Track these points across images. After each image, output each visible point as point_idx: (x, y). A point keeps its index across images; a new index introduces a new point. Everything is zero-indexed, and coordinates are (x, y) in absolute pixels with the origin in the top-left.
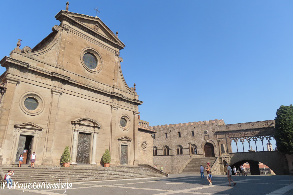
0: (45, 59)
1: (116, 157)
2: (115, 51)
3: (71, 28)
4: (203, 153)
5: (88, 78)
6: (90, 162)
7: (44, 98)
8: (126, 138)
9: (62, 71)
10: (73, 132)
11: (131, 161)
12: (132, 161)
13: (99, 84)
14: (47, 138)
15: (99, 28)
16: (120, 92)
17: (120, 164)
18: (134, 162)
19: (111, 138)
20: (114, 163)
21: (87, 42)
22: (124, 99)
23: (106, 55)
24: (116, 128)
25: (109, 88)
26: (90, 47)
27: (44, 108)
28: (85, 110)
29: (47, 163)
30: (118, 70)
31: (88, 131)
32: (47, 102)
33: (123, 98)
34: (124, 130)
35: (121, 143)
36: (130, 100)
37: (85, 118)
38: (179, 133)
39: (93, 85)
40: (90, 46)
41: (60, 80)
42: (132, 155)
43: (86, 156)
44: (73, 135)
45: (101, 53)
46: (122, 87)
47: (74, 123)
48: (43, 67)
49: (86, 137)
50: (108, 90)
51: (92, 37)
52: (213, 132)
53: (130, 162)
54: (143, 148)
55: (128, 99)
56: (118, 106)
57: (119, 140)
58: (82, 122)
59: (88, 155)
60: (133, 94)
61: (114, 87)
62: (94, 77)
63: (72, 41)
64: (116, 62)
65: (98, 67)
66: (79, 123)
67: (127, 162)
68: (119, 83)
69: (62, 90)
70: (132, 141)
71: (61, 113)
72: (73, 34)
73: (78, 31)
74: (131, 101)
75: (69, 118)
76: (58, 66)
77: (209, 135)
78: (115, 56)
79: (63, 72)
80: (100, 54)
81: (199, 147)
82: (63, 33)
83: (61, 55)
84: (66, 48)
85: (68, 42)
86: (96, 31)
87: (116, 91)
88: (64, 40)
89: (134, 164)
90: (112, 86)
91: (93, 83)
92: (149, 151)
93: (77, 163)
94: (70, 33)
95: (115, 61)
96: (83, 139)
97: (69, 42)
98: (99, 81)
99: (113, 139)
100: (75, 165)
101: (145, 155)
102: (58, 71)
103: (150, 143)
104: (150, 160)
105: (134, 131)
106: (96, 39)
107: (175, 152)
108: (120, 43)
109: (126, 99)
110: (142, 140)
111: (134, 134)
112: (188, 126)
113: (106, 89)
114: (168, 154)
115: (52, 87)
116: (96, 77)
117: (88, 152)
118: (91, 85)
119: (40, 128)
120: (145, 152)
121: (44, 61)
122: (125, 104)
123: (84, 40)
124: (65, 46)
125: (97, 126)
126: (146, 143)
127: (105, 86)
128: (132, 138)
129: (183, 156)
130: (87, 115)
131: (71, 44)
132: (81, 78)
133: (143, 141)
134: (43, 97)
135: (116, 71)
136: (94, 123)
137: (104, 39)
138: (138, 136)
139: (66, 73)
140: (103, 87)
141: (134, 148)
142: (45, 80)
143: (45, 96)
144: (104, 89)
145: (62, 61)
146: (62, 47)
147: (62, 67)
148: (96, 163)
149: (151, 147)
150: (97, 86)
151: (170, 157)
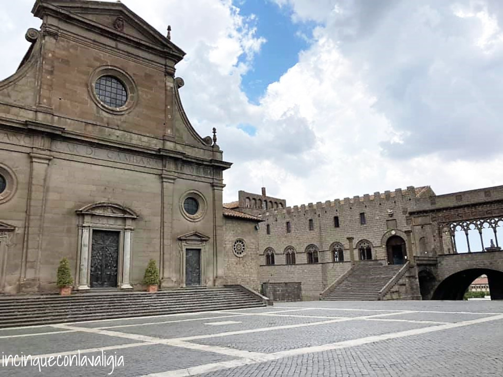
0: (13, 98)
1: (176, 273)
2: (164, 67)
3: (62, 30)
4: (384, 257)
5: (106, 126)
6: (119, 284)
7: (16, 170)
8: (195, 235)
9: (49, 117)
10: (80, 231)
11: (209, 278)
12: (211, 279)
13: (131, 136)
14: (25, 244)
15: (125, 23)
16: (179, 148)
17: (184, 286)
18: (214, 281)
19: (162, 237)
20: (170, 285)
21: (101, 54)
22: (189, 160)
23: (145, 76)
24: (174, 218)
25: (155, 141)
26: (109, 64)
27: (17, 189)
28: (103, 188)
29: (30, 289)
30: (174, 103)
31: (111, 226)
32: (22, 178)
33: (185, 159)
34: (193, 220)
35: (185, 246)
36: (203, 161)
37: (104, 203)
38: (336, 219)
39: (119, 139)
40: (107, 62)
41: (46, 135)
42: (211, 268)
43: (112, 273)
44: (80, 237)
45: (134, 74)
46: (185, 138)
47: (80, 215)
48: (8, 113)
49: (109, 238)
50: (153, 146)
51: (112, 43)
52: (404, 212)
53: (207, 281)
54: (236, 254)
55: (197, 160)
56: (176, 174)
57: (180, 239)
58: (98, 212)
59: (116, 271)
60: (211, 149)
61: (165, 138)
62: (119, 123)
63: (66, 56)
64: (169, 88)
65: (129, 103)
66: (90, 212)
67: (199, 282)
68: (177, 130)
69: (53, 154)
70: (211, 240)
71: (52, 196)
72: (69, 42)
73: (78, 35)
74: (205, 163)
75: (70, 205)
76: (38, 109)
77: (395, 219)
78: (165, 76)
79: (52, 119)
80: (132, 76)
81: (377, 245)
82: (46, 42)
83: (45, 87)
84: (55, 72)
85: (58, 59)
86: (119, 29)
87: (170, 145)
88: (50, 55)
89: (216, 284)
90: (162, 136)
91: (117, 134)
92: (250, 258)
93: (91, 287)
94: (63, 41)
95: (166, 86)
96: (103, 241)
97: (62, 60)
98: (130, 130)
99: (167, 239)
100: (86, 291)
101: (241, 266)
102: (41, 117)
103: (252, 243)
104: (253, 276)
105: (215, 222)
106: (121, 46)
107: (329, 256)
108: (174, 50)
109: (193, 161)
110: (234, 237)
111: (215, 227)
112: (353, 204)
113: (147, 145)
114: (316, 260)
115: (29, 150)
116: (125, 122)
117: (115, 265)
118: (113, 138)
119: (9, 228)
120: (240, 261)
121: (11, 101)
122: (192, 171)
123: (94, 52)
124: (53, 67)
125: (130, 216)
126: (242, 243)
127: (146, 139)
128: (211, 236)
129: (345, 264)
130: (110, 197)
131: (66, 62)
132: (90, 128)
133: (235, 239)
134: (14, 169)
135: (169, 107)
136: (124, 211)
137: (138, 45)
138: (224, 229)
139: (59, 119)
140: (140, 140)
141: (215, 254)
142: (14, 138)
143: (17, 167)
144: (144, 144)
145: (49, 99)
146: (46, 70)
147: (50, 110)
148: (132, 285)
149: (254, 250)
150: (128, 141)
151: (319, 266)
